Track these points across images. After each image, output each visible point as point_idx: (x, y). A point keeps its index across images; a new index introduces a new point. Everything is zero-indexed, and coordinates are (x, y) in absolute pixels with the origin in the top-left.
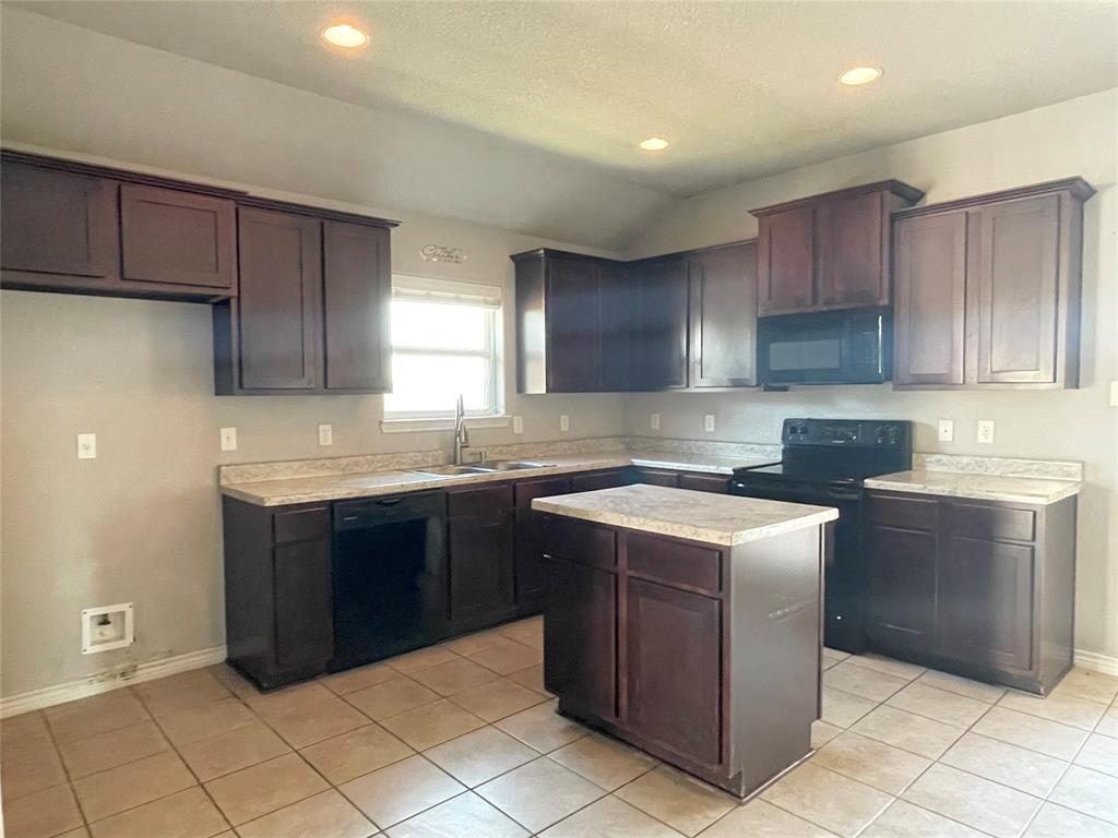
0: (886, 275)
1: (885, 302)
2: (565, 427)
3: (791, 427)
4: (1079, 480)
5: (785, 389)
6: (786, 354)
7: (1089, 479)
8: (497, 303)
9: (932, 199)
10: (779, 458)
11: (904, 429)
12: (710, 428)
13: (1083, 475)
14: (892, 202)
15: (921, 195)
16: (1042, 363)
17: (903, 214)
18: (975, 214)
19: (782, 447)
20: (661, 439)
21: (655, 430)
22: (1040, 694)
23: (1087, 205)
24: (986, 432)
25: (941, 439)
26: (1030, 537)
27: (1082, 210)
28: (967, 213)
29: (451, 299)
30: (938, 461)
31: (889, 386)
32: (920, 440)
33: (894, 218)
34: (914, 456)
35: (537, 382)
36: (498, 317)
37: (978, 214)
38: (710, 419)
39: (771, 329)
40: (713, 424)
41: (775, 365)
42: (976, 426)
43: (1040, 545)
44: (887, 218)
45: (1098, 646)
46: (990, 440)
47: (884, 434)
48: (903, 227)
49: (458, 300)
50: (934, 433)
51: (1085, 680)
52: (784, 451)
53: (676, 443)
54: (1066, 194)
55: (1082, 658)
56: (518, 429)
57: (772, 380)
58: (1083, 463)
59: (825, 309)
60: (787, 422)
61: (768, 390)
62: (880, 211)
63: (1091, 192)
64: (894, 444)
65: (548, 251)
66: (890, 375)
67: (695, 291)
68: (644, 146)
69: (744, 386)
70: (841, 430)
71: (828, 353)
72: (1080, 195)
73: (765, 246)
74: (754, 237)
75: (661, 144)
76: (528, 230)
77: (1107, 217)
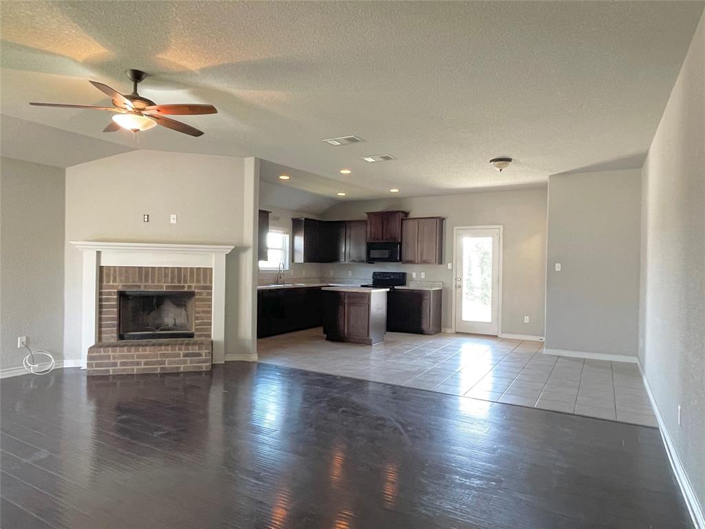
0: (400, 234)
1: (400, 241)
2: (304, 274)
4: (442, 286)
6: (375, 254)
7: (444, 285)
8: (287, 233)
9: (412, 215)
10: (371, 283)
11: (404, 275)
12: (350, 275)
14: (402, 216)
15: (409, 214)
16: (434, 258)
17: (405, 219)
19: (372, 279)
20: (333, 279)
21: (332, 275)
22: (431, 335)
23: (444, 221)
24: (423, 276)
25: (413, 277)
26: (429, 298)
27: (442, 223)
28: (419, 221)
30: (412, 281)
31: (400, 263)
32: (408, 278)
33: (402, 220)
34: (406, 281)
35: (300, 258)
36: (287, 237)
37: (421, 221)
38: (350, 272)
39: (370, 247)
41: (372, 256)
42: (421, 274)
43: (431, 300)
44: (400, 219)
45: (446, 327)
47: (400, 276)
48: (404, 222)
49: (278, 232)
50: (411, 276)
52: (373, 281)
54: (439, 220)
55: (443, 330)
56: (292, 274)
57: (370, 260)
58: (443, 283)
59: (385, 242)
60: (374, 273)
61: (369, 263)
62: (398, 217)
63: (444, 219)
64: (402, 278)
65: (306, 219)
66: (401, 260)
67: (348, 233)
68: (339, 194)
69: (362, 261)
70: (389, 275)
71: (386, 253)
72: (442, 220)
73: (369, 223)
74: (366, 219)
75: (344, 194)
76: (298, 211)
77: (448, 225)
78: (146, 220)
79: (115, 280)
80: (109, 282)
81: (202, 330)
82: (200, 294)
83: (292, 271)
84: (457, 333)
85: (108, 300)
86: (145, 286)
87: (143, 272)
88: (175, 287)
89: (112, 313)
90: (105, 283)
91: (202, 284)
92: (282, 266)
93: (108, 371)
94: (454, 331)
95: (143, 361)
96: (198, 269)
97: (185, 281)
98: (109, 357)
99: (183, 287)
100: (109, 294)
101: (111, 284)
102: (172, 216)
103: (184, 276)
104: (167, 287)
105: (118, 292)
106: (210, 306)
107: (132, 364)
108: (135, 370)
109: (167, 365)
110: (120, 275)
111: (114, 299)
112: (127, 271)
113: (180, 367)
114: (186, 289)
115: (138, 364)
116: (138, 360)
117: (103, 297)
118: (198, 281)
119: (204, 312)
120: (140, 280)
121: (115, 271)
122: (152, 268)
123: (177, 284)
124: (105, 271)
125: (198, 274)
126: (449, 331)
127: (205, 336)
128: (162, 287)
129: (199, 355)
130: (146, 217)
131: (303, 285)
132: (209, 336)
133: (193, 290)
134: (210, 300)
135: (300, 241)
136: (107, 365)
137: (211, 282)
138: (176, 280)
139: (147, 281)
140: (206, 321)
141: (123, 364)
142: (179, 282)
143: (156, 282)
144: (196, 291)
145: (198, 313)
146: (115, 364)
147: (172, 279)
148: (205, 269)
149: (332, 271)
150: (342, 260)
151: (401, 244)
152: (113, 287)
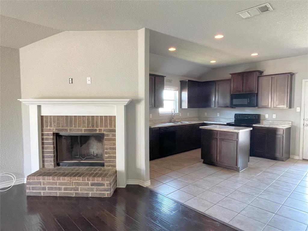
0: (257, 87)
1: (256, 92)
2: (188, 115)
3: (236, 115)
4: (291, 125)
5: (235, 108)
6: (235, 101)
7: (293, 124)
8: (177, 90)
9: (265, 73)
10: (234, 121)
11: (259, 116)
12: (218, 115)
13: (292, 124)
14: (258, 74)
15: (263, 72)
16: (285, 104)
17: (260, 76)
18: (273, 77)
19: (234, 119)
20: (207, 118)
21: (206, 116)
22: (284, 161)
24: (274, 116)
25: (266, 117)
26: (283, 134)
27: (292, 77)
28: (272, 77)
29: (169, 89)
30: (265, 122)
31: (257, 108)
32: (262, 118)
33: (258, 77)
34: (261, 121)
35: (185, 105)
36: (177, 93)
37: (274, 77)
38: (218, 114)
39: (233, 96)
40: (219, 115)
41: (234, 103)
42: (272, 115)
43: (284, 135)
44: (257, 77)
45: (294, 154)
46: (275, 118)
47: (255, 117)
48: (260, 79)
49: (171, 89)
50: (264, 116)
51: (292, 160)
52: (235, 120)
53: (211, 119)
54: (289, 75)
55: (291, 156)
56: (180, 115)
57: (233, 106)
58: (292, 122)
59: (245, 93)
60: (235, 114)
61: (232, 108)
62: (255, 76)
63: (294, 74)
64: (257, 119)
65: (188, 80)
66: (257, 106)
67: (217, 89)
68: (211, 62)
69: (227, 107)
70: (247, 116)
71: (245, 101)
72: (292, 75)
73: (232, 81)
74: (230, 78)
75: (215, 62)
76: (184, 76)
77: (297, 78)
78: (71, 82)
79: (51, 126)
80: (47, 127)
81: (110, 161)
82: (108, 135)
83: (180, 113)
84: (304, 160)
85: (47, 139)
86: (70, 130)
87: (69, 120)
88: (90, 130)
89: (50, 148)
90: (45, 128)
91: (109, 128)
92: (173, 111)
93: (40, 193)
94: (301, 158)
95: (63, 187)
96: (106, 117)
97: (97, 126)
98: (40, 183)
99: (96, 130)
100: (48, 135)
101: (49, 128)
102: (87, 78)
103: (96, 122)
104: (85, 130)
105: (54, 134)
106: (115, 144)
107: (56, 189)
108: (58, 194)
109: (79, 192)
110: (54, 122)
111: (51, 138)
112: (58, 118)
113: (89, 193)
114: (98, 132)
115: (60, 189)
116: (59, 186)
117: (45, 137)
118: (106, 126)
119: (110, 148)
120: (67, 125)
121: (51, 119)
122: (74, 116)
123: (91, 128)
124: (44, 119)
125: (106, 120)
126: (297, 158)
127: (112, 166)
128: (81, 130)
129: (102, 185)
130: (71, 80)
131: (187, 123)
132: (115, 166)
133: (102, 132)
134: (115, 140)
135: (185, 95)
136: (39, 189)
137: (115, 126)
138: (90, 125)
139: (71, 126)
140: (112, 155)
141: (50, 189)
142: (93, 126)
143: (77, 126)
144: (105, 133)
145: (107, 149)
146: (44, 189)
147: (88, 124)
148: (110, 117)
149: (206, 113)
150: (213, 106)
151: (257, 94)
152: (50, 130)
